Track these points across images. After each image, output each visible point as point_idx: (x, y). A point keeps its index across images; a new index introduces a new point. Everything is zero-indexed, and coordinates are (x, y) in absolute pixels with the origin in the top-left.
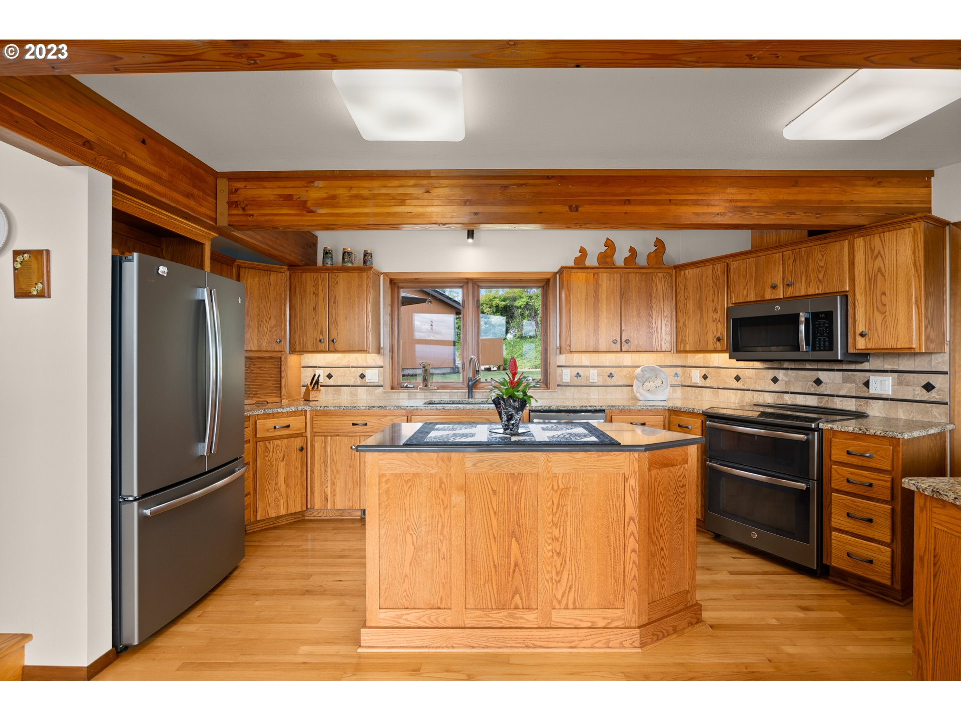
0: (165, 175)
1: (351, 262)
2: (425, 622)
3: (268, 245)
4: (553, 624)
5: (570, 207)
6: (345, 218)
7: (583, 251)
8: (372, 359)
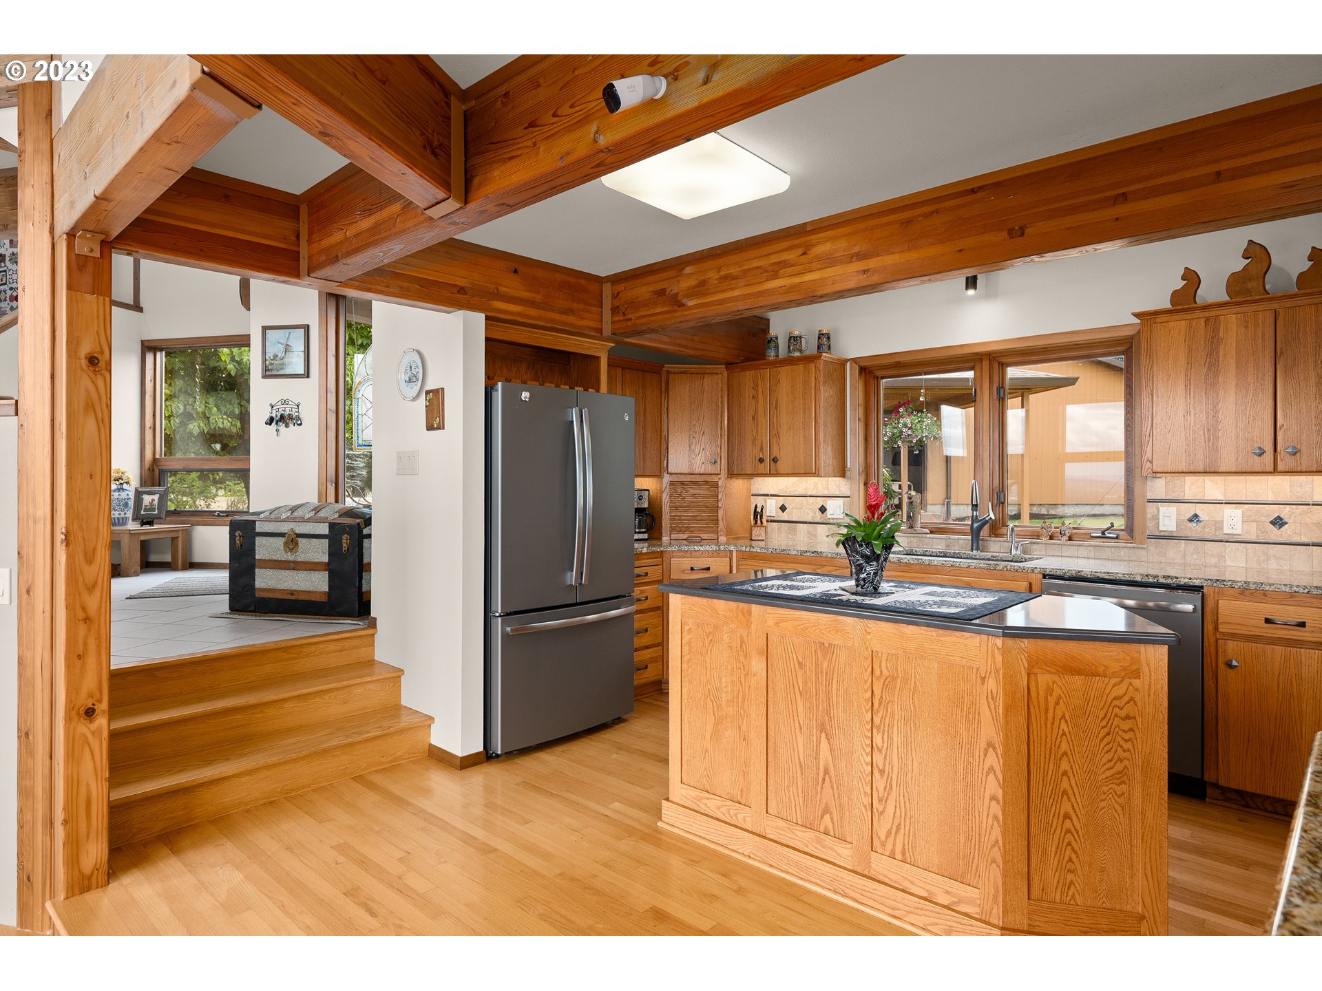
0: (538, 298)
1: (801, 351)
2: (724, 814)
3: (680, 345)
4: (873, 873)
5: (1011, 232)
6: (714, 307)
7: (1191, 278)
8: (836, 485)
